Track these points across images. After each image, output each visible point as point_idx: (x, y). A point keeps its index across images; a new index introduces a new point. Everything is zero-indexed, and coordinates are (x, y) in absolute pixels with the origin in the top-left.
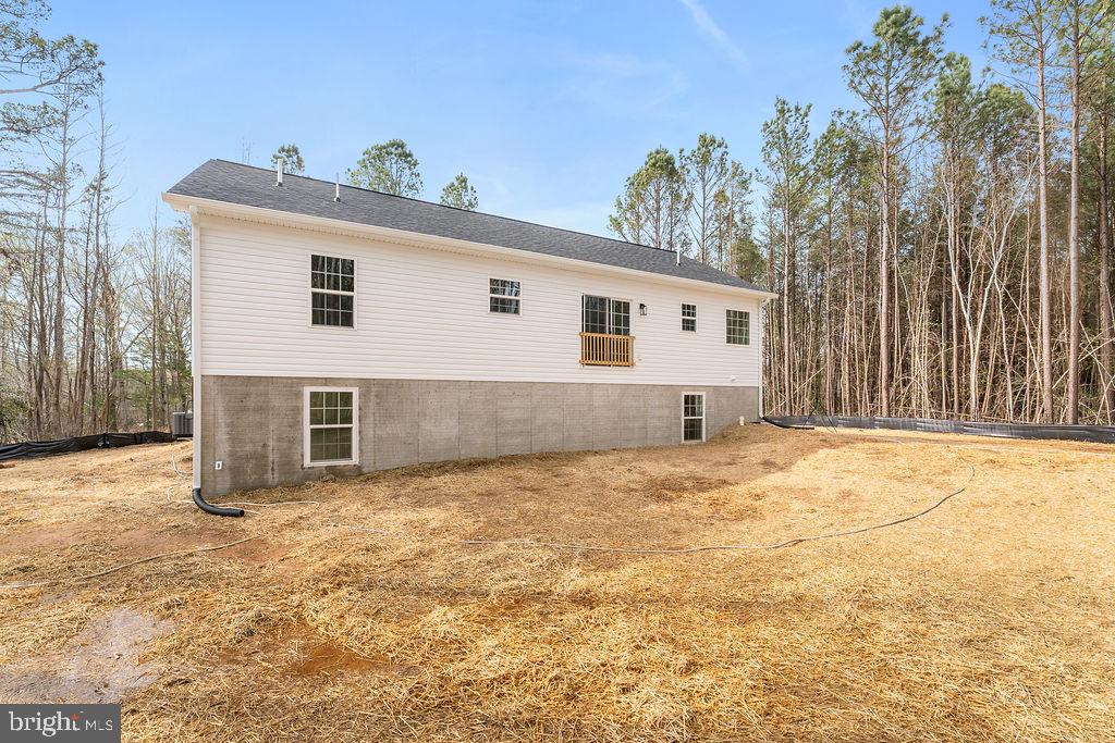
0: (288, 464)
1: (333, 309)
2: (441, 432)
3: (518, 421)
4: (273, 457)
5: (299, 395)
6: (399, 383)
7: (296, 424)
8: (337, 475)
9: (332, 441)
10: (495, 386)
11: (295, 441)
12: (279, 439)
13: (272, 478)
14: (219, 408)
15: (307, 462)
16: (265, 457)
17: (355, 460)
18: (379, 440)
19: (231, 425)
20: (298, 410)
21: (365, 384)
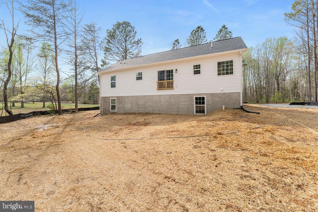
0: (109, 111)
1: (113, 85)
2: (128, 106)
3: (142, 105)
4: (107, 109)
5: (110, 99)
6: (122, 97)
7: (109, 104)
8: (114, 113)
9: (113, 107)
10: (137, 97)
11: (110, 107)
12: (108, 107)
13: (107, 113)
14: (102, 102)
15: (111, 111)
16: (106, 109)
17: (116, 111)
18: (119, 107)
19: (103, 104)
20: (110, 102)
21: (117, 97)
